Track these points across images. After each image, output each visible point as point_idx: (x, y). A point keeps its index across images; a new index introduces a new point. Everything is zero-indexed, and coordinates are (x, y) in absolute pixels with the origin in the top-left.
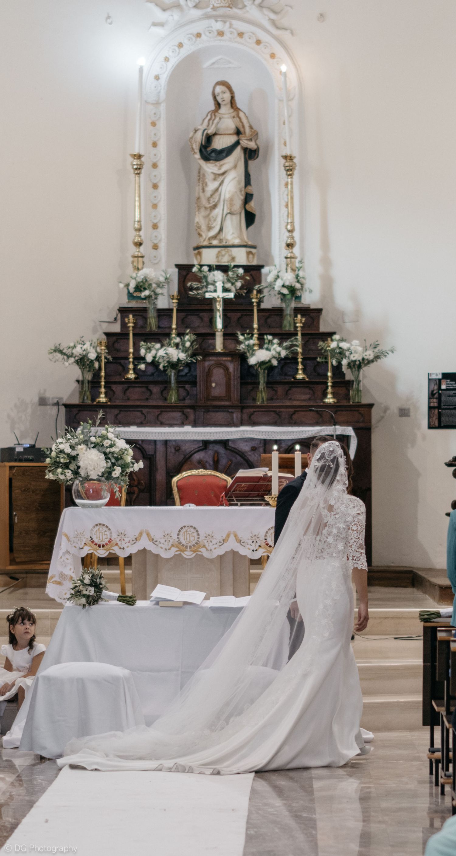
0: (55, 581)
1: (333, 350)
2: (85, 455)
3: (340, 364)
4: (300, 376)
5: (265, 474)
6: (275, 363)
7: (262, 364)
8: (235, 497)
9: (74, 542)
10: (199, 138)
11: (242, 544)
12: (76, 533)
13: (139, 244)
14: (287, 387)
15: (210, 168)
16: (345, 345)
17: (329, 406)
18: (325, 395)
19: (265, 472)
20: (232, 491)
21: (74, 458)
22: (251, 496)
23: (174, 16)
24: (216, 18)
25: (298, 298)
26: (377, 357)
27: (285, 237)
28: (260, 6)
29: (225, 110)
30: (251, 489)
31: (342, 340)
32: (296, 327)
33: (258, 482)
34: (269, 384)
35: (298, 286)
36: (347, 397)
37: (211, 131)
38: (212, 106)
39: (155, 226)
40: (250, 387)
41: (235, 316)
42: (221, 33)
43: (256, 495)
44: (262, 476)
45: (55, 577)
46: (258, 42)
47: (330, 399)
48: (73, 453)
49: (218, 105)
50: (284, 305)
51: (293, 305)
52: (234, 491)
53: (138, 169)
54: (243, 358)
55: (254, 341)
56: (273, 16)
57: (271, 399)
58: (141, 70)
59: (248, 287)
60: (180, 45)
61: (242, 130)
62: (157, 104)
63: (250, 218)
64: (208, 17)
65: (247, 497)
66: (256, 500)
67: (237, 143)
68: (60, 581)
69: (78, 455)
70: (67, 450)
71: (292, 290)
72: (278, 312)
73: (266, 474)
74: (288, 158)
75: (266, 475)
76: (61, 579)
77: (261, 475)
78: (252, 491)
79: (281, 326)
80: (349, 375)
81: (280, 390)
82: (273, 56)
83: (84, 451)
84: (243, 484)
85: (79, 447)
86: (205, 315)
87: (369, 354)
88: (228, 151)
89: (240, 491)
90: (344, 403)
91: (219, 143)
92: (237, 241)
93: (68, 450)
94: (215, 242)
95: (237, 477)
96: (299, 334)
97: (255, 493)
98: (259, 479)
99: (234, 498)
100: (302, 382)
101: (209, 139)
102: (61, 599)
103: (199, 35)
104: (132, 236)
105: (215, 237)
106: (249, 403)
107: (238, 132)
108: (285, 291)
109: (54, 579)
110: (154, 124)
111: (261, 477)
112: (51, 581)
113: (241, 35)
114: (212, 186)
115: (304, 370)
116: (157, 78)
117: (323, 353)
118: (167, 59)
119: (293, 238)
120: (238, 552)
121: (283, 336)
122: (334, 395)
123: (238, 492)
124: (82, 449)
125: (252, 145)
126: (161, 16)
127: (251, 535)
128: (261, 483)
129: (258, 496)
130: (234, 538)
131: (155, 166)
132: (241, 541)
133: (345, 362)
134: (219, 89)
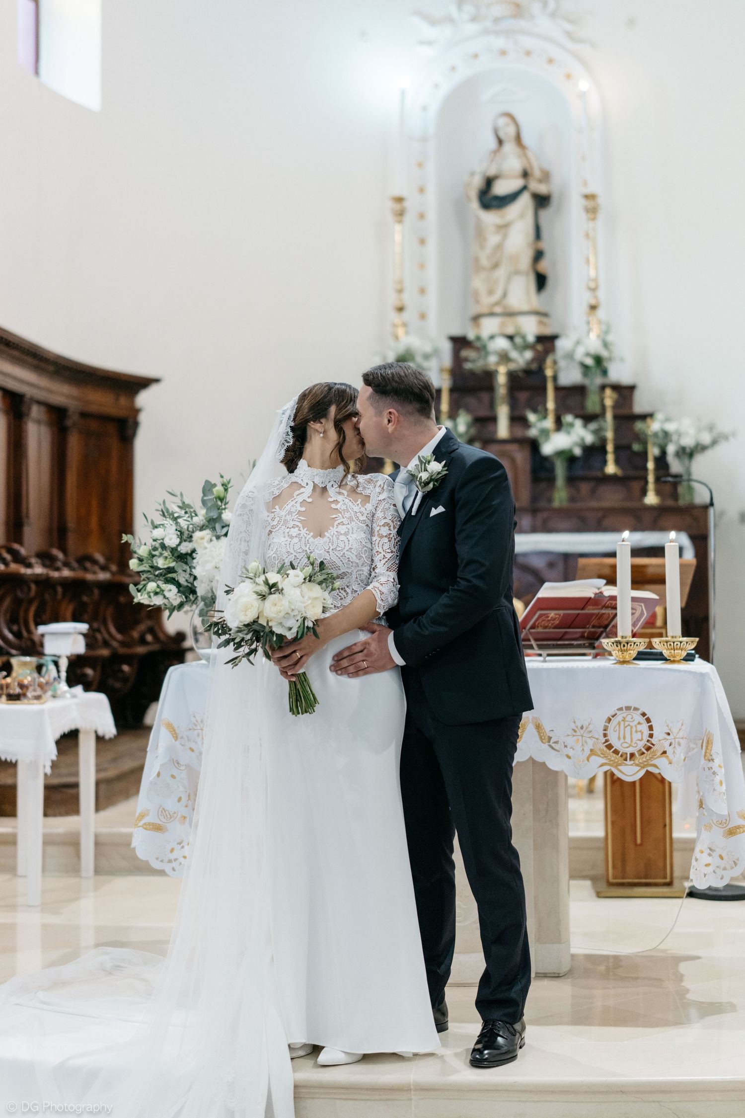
0: (149, 824)
1: (656, 435)
2: (208, 550)
3: (664, 453)
4: (611, 468)
5: (597, 591)
6: (578, 452)
7: (560, 453)
8: (536, 640)
9: (189, 740)
10: (477, 182)
11: (553, 745)
12: (193, 720)
13: (401, 309)
14: (593, 484)
15: (490, 218)
16: (670, 427)
17: (651, 508)
18: (644, 492)
19: (599, 589)
20: (528, 627)
21: (185, 558)
22: (567, 636)
23: (445, 33)
24: (497, 33)
25: (605, 372)
26: (714, 442)
27: (587, 298)
28: (553, 15)
29: (509, 147)
30: (568, 623)
31: (668, 420)
32: (603, 407)
33: (583, 609)
34: (571, 480)
35: (604, 353)
36: (675, 496)
37: (492, 172)
38: (492, 143)
39: (422, 291)
40: (543, 485)
41: (523, 396)
42: (503, 53)
43: (577, 636)
44: (592, 596)
45: (148, 814)
46: (550, 61)
47: (651, 499)
48: (185, 548)
49: (500, 142)
50: (587, 382)
51: (599, 380)
52: (533, 627)
53: (400, 214)
54: (534, 446)
55: (549, 423)
56: (569, 27)
57: (572, 499)
58: (403, 93)
59: (540, 359)
60: (453, 69)
61: (529, 171)
62: (424, 140)
63: (541, 281)
64: (486, 32)
65: (560, 639)
66: (579, 646)
67: (525, 188)
68: (160, 823)
69: (194, 551)
70: (170, 539)
71: (598, 360)
72: (579, 391)
73: (601, 593)
74: (590, 197)
75: (599, 597)
76: (162, 818)
77: (590, 593)
78: (569, 627)
79: (582, 406)
80: (676, 466)
81: (585, 487)
82: (568, 76)
83: (206, 545)
84: (552, 614)
85: (197, 535)
86: (485, 396)
87: (706, 439)
88: (512, 197)
89: (545, 627)
90: (670, 503)
91: (501, 188)
92: (525, 307)
93: (172, 540)
94: (498, 310)
95: (539, 599)
96: (609, 416)
97: (576, 633)
98: (586, 602)
99: (533, 643)
100: (613, 478)
101: (489, 182)
102: (162, 861)
103: (476, 56)
104: (392, 299)
105: (497, 304)
106: (542, 504)
107: (525, 174)
108: (589, 362)
109: (147, 820)
110: (420, 165)
111: (589, 599)
112: (141, 823)
113: (528, 53)
114: (493, 239)
115: (617, 462)
116: (424, 109)
117: (642, 439)
118: (436, 86)
119: (596, 297)
120: (543, 764)
121: (588, 418)
122: (658, 492)
123: (540, 630)
124: (202, 538)
125: (542, 189)
126: (430, 32)
127: (573, 726)
128: (590, 610)
129: (582, 637)
130: (535, 732)
131: (422, 216)
132: (550, 738)
133: (671, 449)
134: (502, 121)
